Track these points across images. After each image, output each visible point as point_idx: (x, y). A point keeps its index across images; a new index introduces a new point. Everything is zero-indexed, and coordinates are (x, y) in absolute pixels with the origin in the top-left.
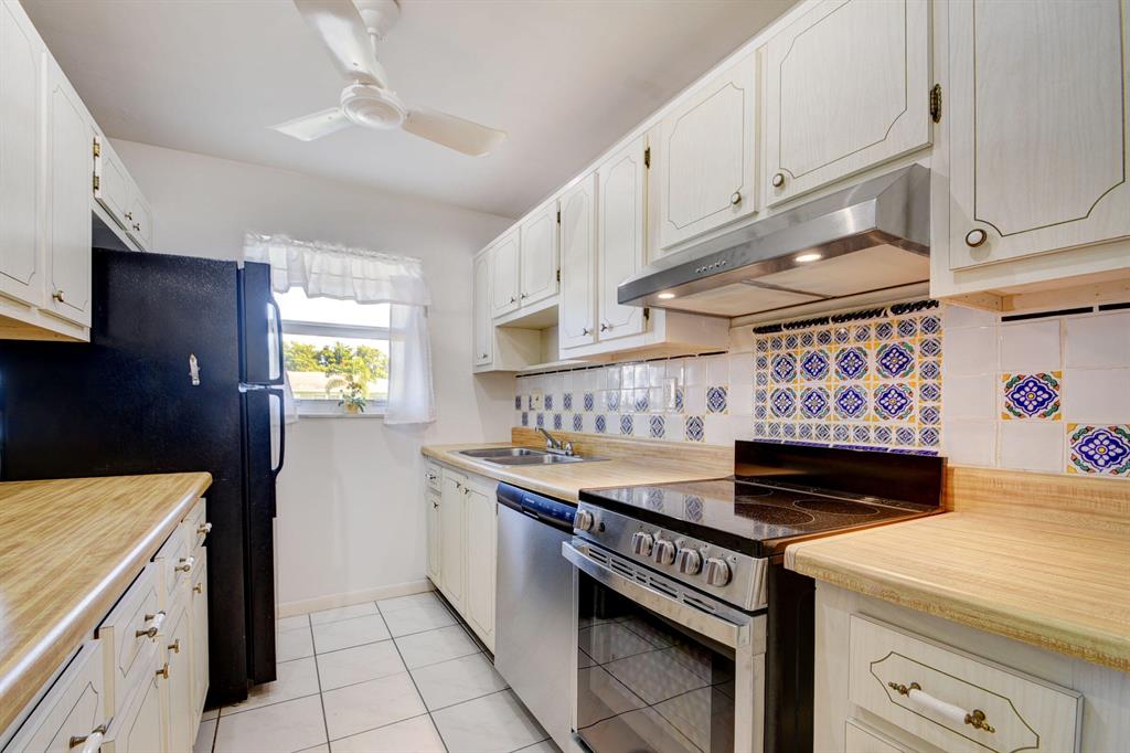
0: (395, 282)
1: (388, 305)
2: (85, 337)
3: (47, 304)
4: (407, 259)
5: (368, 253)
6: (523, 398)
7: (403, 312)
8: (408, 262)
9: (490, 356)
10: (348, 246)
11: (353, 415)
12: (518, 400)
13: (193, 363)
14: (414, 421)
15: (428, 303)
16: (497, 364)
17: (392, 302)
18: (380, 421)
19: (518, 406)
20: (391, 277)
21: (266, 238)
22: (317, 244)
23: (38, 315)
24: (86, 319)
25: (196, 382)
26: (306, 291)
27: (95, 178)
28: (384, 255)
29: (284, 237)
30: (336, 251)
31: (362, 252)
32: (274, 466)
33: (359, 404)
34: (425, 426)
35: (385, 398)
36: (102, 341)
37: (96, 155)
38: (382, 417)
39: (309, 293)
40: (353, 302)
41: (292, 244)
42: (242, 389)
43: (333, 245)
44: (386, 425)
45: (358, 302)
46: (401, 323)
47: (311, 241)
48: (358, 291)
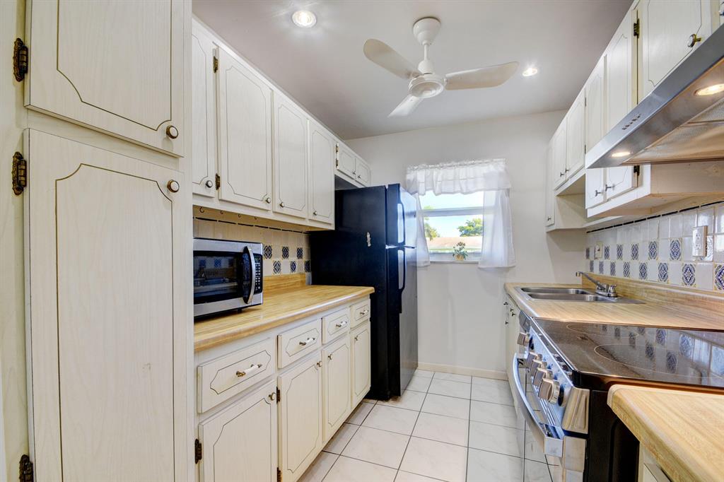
0: (487, 177)
1: (482, 192)
2: (332, 228)
3: (312, 217)
4: (495, 160)
5: (470, 162)
6: (590, 250)
7: (492, 195)
8: (496, 162)
9: (553, 219)
10: (457, 161)
11: (460, 262)
12: (588, 251)
13: (368, 236)
14: (497, 266)
15: (509, 186)
16: (560, 225)
17: (485, 190)
18: (475, 266)
19: (588, 256)
20: (484, 174)
21: (416, 168)
22: (441, 165)
23: (308, 222)
24: (332, 220)
25: (369, 245)
26: (434, 192)
27: (337, 161)
28: (480, 161)
29: (424, 165)
30: (450, 166)
31: (466, 163)
32: (400, 287)
33: (464, 255)
34: (507, 269)
35: (480, 251)
36: (340, 229)
37: (337, 151)
38: (477, 263)
39: (436, 192)
40: (459, 195)
41: (428, 168)
42: (387, 247)
43: (449, 163)
44: (479, 268)
45: (463, 193)
46: (492, 203)
47: (438, 164)
48: (464, 186)
